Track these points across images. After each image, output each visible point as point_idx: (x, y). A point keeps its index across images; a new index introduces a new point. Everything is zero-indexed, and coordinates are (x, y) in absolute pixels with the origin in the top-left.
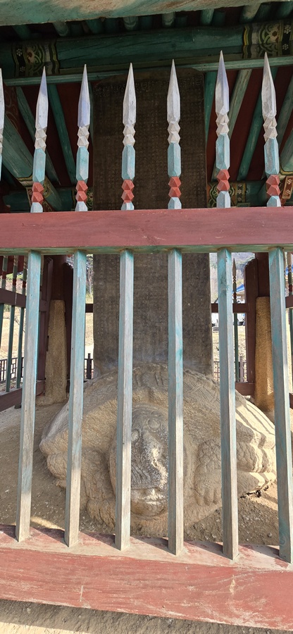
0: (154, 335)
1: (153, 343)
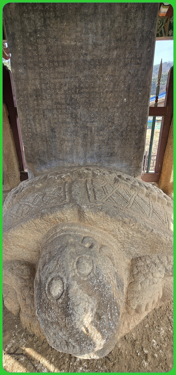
0: (85, 136)
1: (85, 146)
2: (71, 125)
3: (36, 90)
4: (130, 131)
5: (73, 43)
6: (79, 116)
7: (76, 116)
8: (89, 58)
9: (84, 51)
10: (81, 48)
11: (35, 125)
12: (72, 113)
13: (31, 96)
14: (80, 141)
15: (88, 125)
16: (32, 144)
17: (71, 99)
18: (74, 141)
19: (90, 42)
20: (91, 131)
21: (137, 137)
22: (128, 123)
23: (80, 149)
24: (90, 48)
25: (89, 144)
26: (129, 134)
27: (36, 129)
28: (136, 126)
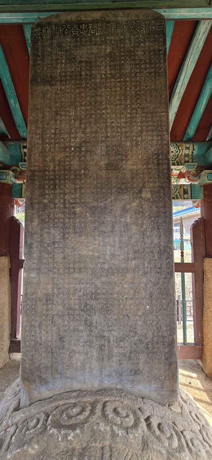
0: (101, 348)
1: (101, 359)
2: (84, 334)
3: (47, 295)
4: (158, 343)
5: (91, 253)
6: (94, 324)
7: (91, 323)
8: (106, 266)
9: (101, 261)
10: (99, 257)
11: (40, 333)
12: (86, 320)
13: (40, 301)
14: (95, 354)
15: (106, 334)
16: (33, 356)
17: (86, 305)
18: (87, 353)
19: (108, 253)
20: (109, 342)
21: (166, 350)
22: (153, 333)
23: (95, 364)
24: (108, 257)
25: (106, 358)
26: (156, 346)
27: (41, 338)
28: (164, 337)
